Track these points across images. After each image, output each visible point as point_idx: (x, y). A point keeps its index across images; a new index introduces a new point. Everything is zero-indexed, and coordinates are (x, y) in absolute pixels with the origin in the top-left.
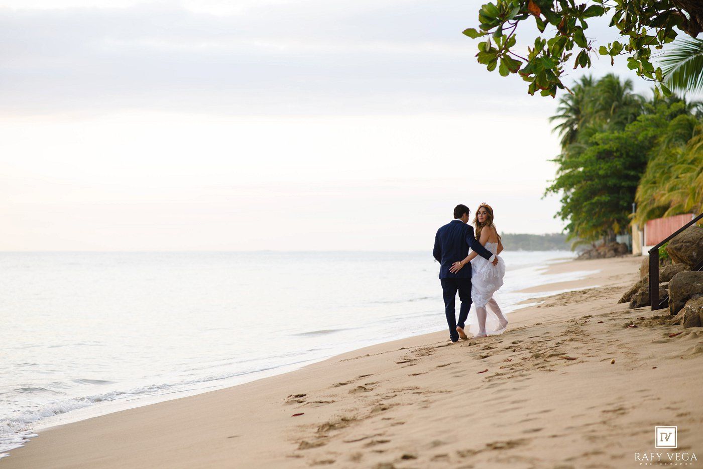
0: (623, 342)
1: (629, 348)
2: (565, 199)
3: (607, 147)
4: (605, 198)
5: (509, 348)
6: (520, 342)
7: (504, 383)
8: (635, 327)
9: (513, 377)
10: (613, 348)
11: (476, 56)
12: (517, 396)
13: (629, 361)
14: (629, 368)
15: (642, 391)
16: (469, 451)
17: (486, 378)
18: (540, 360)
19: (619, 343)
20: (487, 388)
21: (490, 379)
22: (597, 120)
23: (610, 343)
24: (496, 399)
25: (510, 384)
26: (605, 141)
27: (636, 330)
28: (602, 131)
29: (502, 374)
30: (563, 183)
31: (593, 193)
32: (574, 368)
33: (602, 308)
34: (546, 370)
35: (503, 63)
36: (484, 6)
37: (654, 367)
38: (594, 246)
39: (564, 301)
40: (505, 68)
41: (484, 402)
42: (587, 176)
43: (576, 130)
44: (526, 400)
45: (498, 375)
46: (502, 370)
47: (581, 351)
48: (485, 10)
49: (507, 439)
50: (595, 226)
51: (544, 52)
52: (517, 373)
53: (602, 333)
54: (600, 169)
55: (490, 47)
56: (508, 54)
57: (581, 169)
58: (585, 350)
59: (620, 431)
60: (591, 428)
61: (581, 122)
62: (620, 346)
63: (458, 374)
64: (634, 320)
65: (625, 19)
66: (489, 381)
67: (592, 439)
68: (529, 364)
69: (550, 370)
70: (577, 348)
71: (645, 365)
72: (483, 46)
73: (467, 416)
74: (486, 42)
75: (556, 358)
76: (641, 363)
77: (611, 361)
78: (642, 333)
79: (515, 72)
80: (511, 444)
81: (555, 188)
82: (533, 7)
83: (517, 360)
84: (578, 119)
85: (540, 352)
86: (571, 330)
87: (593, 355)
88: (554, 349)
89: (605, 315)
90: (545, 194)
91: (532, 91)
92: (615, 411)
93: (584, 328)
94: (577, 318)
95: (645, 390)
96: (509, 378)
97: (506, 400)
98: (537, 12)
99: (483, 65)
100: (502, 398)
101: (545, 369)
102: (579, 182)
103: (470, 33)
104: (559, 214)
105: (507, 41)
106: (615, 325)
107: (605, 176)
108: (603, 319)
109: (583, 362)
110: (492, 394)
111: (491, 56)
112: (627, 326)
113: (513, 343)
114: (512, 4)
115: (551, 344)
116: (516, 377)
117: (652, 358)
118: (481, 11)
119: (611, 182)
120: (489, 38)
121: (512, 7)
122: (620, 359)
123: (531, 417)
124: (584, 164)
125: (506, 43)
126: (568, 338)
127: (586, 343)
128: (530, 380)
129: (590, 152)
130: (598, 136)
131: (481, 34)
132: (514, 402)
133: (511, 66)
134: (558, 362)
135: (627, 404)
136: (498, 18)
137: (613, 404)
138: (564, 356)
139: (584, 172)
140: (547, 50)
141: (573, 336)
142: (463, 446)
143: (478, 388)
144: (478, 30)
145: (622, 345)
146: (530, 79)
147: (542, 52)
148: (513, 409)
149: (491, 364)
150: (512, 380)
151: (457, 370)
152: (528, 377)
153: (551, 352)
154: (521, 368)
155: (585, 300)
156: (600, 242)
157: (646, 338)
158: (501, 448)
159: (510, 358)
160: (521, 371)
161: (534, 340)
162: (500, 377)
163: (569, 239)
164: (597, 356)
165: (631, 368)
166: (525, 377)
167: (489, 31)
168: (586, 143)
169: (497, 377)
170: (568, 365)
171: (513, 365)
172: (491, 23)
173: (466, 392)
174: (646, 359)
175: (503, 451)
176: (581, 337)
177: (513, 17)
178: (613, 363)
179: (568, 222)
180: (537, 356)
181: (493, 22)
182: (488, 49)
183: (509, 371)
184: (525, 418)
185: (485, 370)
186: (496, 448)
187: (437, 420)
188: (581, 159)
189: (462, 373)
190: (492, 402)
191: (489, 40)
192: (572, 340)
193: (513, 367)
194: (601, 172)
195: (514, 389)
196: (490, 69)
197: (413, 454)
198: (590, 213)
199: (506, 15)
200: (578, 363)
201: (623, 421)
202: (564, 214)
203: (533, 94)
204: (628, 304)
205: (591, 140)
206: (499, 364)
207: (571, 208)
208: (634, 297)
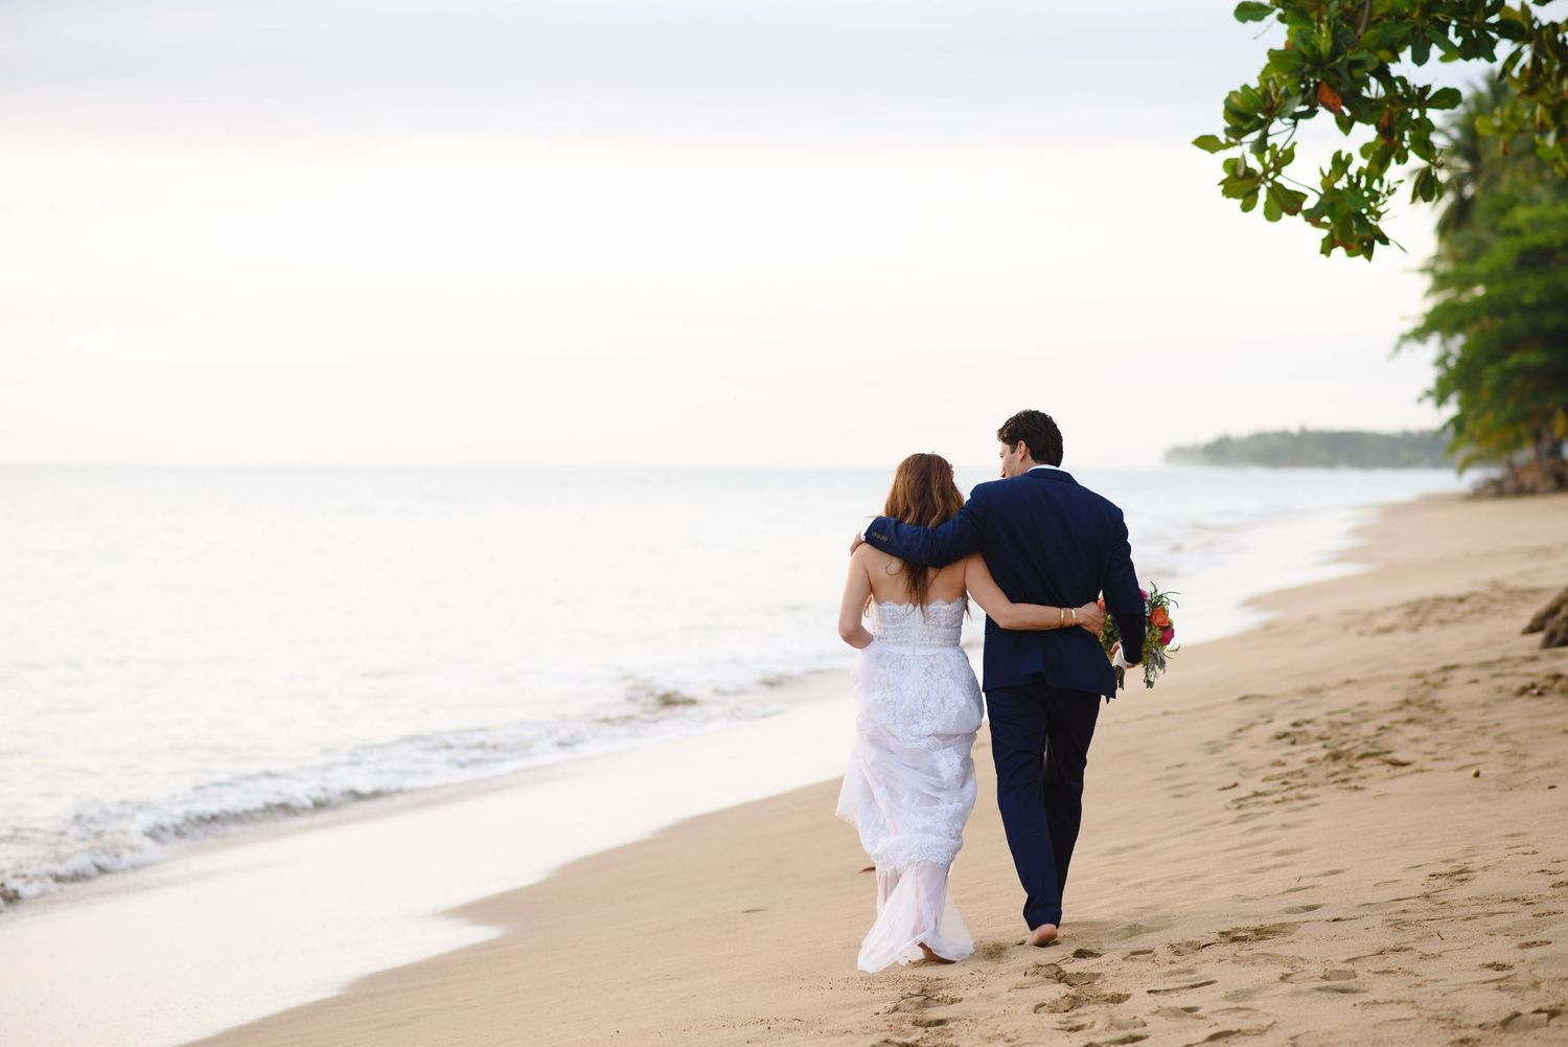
0: (1508, 728)
1: (1516, 743)
2: (1441, 362)
3: (1540, 239)
4: (1535, 358)
5: (1286, 735)
6: (1308, 722)
7: (1267, 813)
8: (1540, 694)
9: (1284, 800)
10: (1485, 742)
11: (1220, 184)
12: (1286, 840)
13: (1509, 771)
14: (1505, 786)
15: (1513, 835)
16: (1189, 944)
17: (1233, 802)
18: (1341, 766)
19: (1497, 731)
20: (1234, 823)
21: (1240, 803)
22: (1521, 177)
23: (1482, 730)
24: (1247, 846)
25: (1279, 815)
26: (1537, 225)
27: (1539, 702)
28: (1532, 201)
29: (1264, 794)
30: (1439, 322)
31: (1508, 345)
32: (1404, 783)
33: (1487, 644)
34: (1350, 788)
35: (1271, 197)
36: (1233, 93)
37: (1551, 785)
38: (1511, 465)
39: (1416, 619)
40: (1275, 206)
41: (1226, 850)
42: (1493, 308)
43: (1473, 199)
44: (1302, 850)
45: (1257, 794)
46: (1266, 784)
47: (1423, 747)
48: (1235, 100)
49: (1256, 924)
50: (1511, 422)
51: (1350, 177)
52: (1292, 793)
53: (1471, 705)
54: (1525, 289)
55: (1246, 167)
56: (1278, 179)
57: (1479, 291)
58: (1429, 746)
59: (1447, 913)
60: (1403, 905)
61: (1483, 180)
62: (1499, 739)
63: (1178, 792)
64: (1540, 680)
65: (1528, 66)
66: (1239, 808)
67: (1399, 925)
68: (1318, 774)
69: (1356, 788)
70: (1416, 741)
71: (1537, 780)
72: (1232, 166)
73: (1193, 878)
74: (1237, 159)
75: (1371, 761)
76: (1530, 776)
77: (1473, 772)
78: (1551, 708)
79: (1294, 213)
80: (1261, 933)
81: (1420, 334)
82: (1327, 94)
83: (1296, 764)
84: (1474, 175)
85: (1344, 748)
86: (1412, 697)
87: (1443, 756)
88: (1371, 741)
89: (1486, 665)
90: (1398, 348)
91: (1327, 248)
92: (1451, 875)
93: (1440, 695)
94: (1430, 668)
95: (1519, 834)
96: (1277, 802)
97: (1265, 847)
98: (1334, 105)
99: (1232, 200)
100: (1259, 843)
101: (1347, 786)
102: (1476, 320)
103: (1207, 143)
104: (1429, 393)
105: (1277, 156)
106: (1500, 690)
107: (1539, 307)
108: (1482, 674)
109: (1422, 771)
110: (1242, 834)
111: (1248, 185)
112: (1523, 691)
113: (1295, 725)
114: (1287, 89)
115: (1368, 729)
116: (1291, 800)
117: (1553, 767)
118: (1228, 101)
119: (1550, 321)
120: (1243, 151)
121: (1287, 95)
122: (1492, 768)
123: (1304, 884)
124: (1488, 280)
125: (1275, 159)
126: (1403, 715)
127: (1436, 728)
128: (1316, 808)
129: (1501, 252)
130: (1521, 215)
131: (1229, 145)
132: (1279, 854)
133: (1286, 202)
134: (1373, 770)
135: (1477, 862)
136: (1260, 115)
137: (1453, 860)
138: (1389, 757)
139: (1487, 298)
140: (1355, 175)
141: (1414, 712)
142: (1178, 936)
143: (1216, 822)
144: (1222, 138)
145: (1503, 735)
146: (1325, 225)
147: (1345, 178)
148: (1276, 866)
149: (1244, 769)
150: (1283, 807)
151: (1180, 782)
152: (1313, 801)
153: (1363, 749)
154: (1301, 781)
155: (1459, 620)
156: (1525, 454)
157: (1555, 720)
158: (1244, 939)
159: (1283, 759)
160: (1300, 790)
161: (1336, 718)
162: (1259, 799)
163: (1452, 449)
164: (1451, 758)
165: (1507, 786)
166: (1307, 802)
167: (1243, 140)
168: (1494, 228)
169: (1254, 800)
170: (1391, 778)
171: (1287, 774)
172: (1246, 127)
173: (1194, 831)
174: (1542, 767)
175: (1247, 945)
176: (1429, 713)
177: (1290, 113)
178: (1477, 775)
179: (1451, 409)
180: (1336, 757)
181: (1251, 124)
182: (1241, 172)
183: (1277, 788)
184: (1294, 884)
185: (1232, 783)
186: (1234, 940)
187: (1136, 886)
188: (1481, 267)
189: (1189, 789)
190: (1239, 852)
191: (1243, 157)
192: (1410, 721)
193: (1288, 779)
194: (1528, 298)
195: (1284, 826)
196: (1246, 208)
197: (1094, 948)
198: (1501, 390)
199: (1276, 109)
200: (1411, 774)
201: (1460, 893)
202: (1441, 395)
203: (1328, 255)
204: (1539, 637)
205: (1505, 222)
206: (1262, 771)
207: (1457, 380)
208: (1551, 624)
